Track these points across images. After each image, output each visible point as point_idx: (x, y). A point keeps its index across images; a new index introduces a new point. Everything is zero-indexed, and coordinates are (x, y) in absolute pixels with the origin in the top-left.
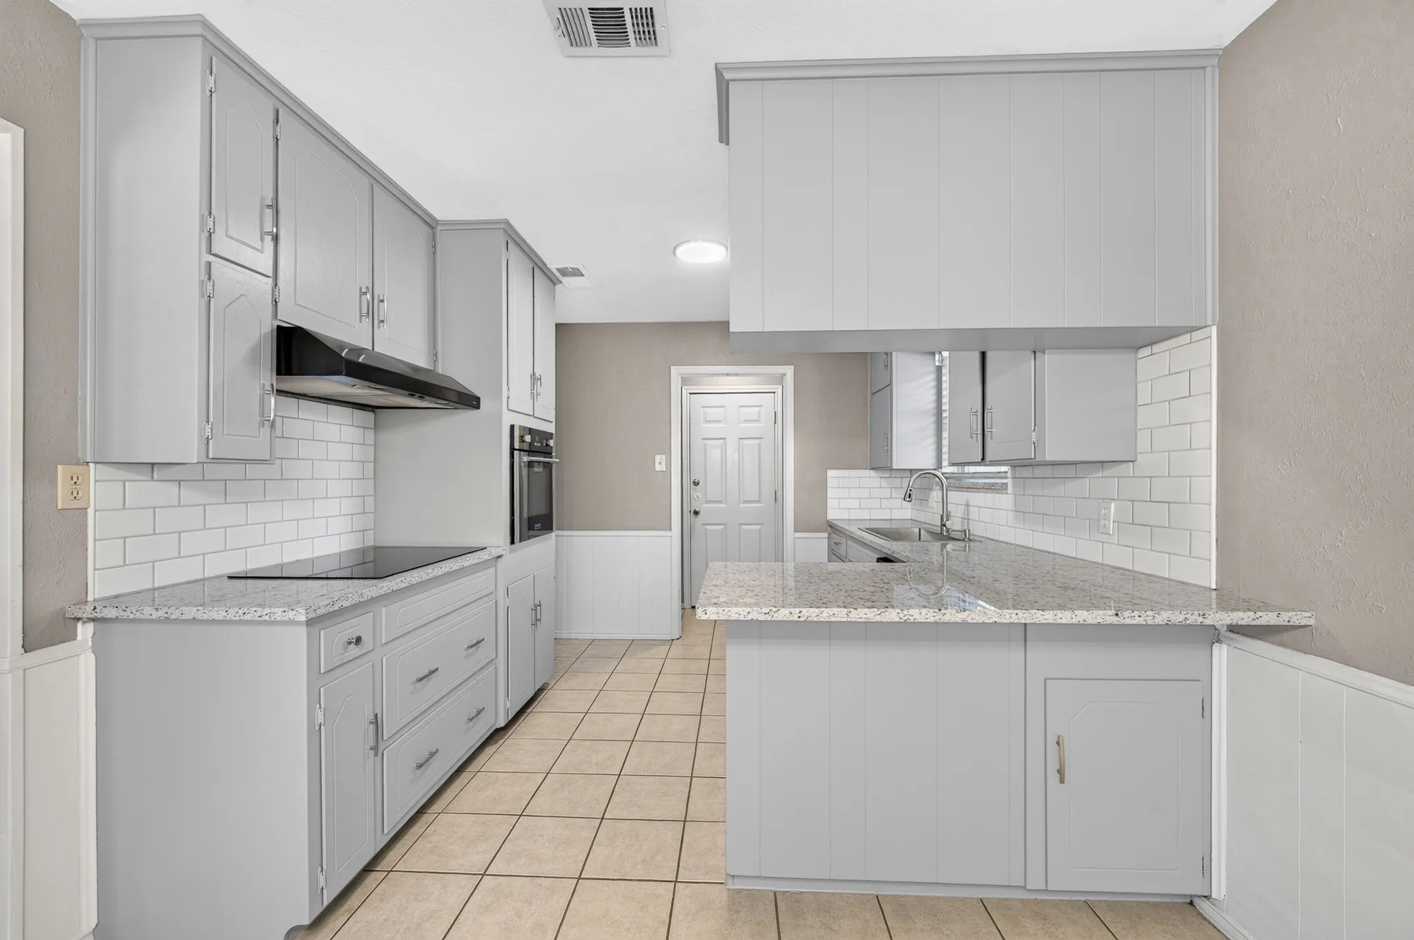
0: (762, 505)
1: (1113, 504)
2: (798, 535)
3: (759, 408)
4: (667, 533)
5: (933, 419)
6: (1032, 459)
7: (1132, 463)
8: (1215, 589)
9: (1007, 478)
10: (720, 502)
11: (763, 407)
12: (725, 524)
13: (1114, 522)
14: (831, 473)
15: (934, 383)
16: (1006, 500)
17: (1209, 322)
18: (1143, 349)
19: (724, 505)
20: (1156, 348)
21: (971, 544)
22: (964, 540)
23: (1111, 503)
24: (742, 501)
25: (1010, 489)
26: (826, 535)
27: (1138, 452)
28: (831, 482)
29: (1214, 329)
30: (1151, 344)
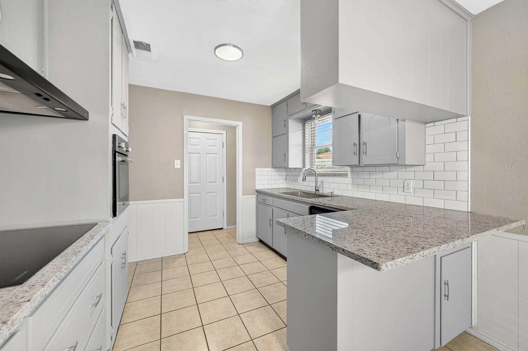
0: (217, 184)
1: (412, 181)
2: (244, 197)
3: (215, 141)
4: (182, 200)
5: (301, 148)
6: (396, 164)
7: (422, 166)
8: (470, 212)
9: (347, 171)
10: (197, 183)
11: (217, 140)
12: (200, 193)
13: (412, 188)
14: (257, 169)
15: (301, 134)
16: (348, 180)
17: (468, 115)
18: (428, 124)
19: (200, 184)
20: (436, 123)
21: (334, 198)
22: (331, 196)
23: (411, 181)
24: (208, 182)
25: (349, 175)
26: (255, 196)
27: (426, 162)
28: (257, 173)
29: (470, 117)
30: (434, 122)
